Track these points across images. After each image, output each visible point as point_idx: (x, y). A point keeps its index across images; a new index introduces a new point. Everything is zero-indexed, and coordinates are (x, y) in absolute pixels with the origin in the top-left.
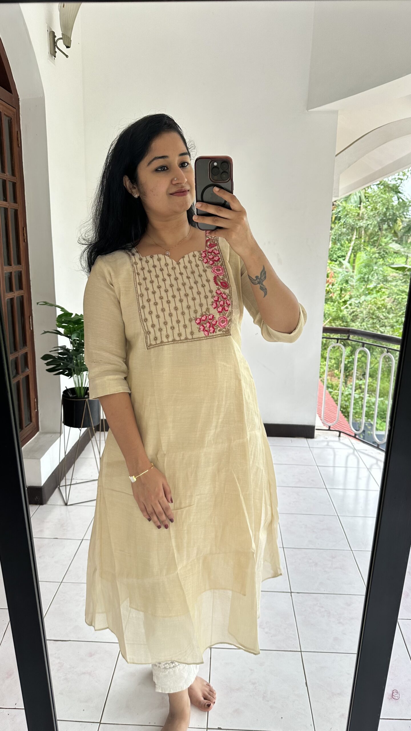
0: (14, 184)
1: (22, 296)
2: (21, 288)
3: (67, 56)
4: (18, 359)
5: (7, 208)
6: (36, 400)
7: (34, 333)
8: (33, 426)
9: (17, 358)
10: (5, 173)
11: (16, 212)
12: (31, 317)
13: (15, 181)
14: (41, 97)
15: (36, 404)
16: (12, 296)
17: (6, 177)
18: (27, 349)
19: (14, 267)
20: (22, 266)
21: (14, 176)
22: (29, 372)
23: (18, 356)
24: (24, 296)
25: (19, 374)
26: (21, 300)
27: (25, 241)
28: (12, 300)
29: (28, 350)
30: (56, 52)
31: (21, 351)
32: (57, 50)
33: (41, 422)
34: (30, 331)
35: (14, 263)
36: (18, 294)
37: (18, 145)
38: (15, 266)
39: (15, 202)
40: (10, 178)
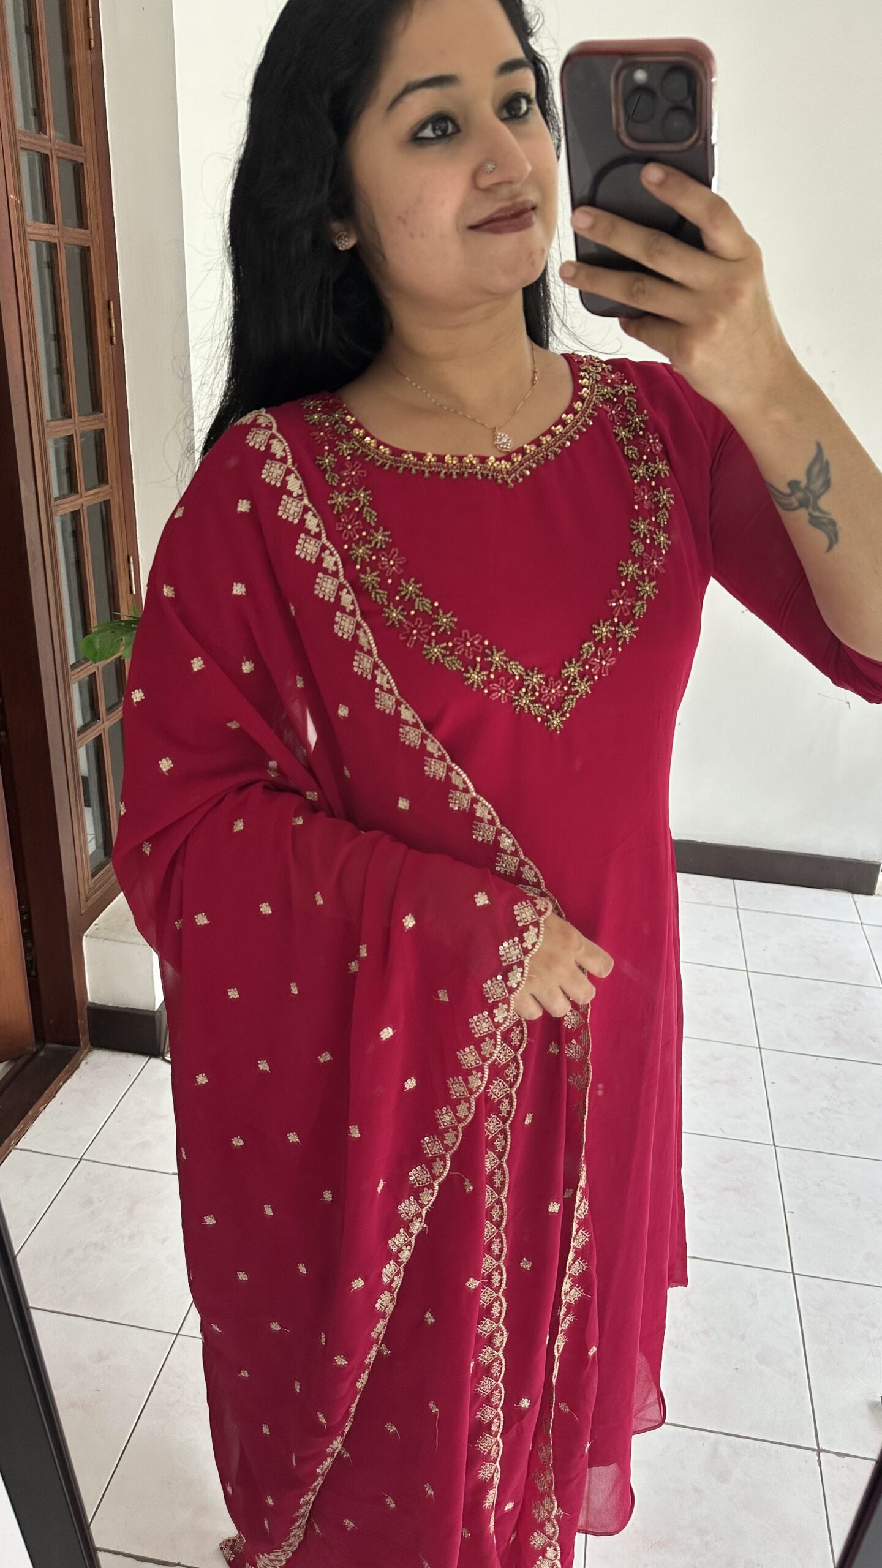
0: (78, 169)
1: (107, 503)
2: (102, 479)
4: (95, 677)
5: (55, 244)
9: (93, 677)
10: (45, 133)
11: (85, 252)
12: (132, 561)
13: (80, 160)
16: (76, 505)
17: (48, 145)
19: (77, 421)
20: (106, 417)
21: (75, 145)
24: (111, 502)
26: (104, 512)
27: (115, 342)
28: (76, 515)
34: (130, 596)
35: (79, 410)
36: (94, 499)
37: (90, 42)
38: (84, 419)
39: (82, 223)
40: (63, 149)
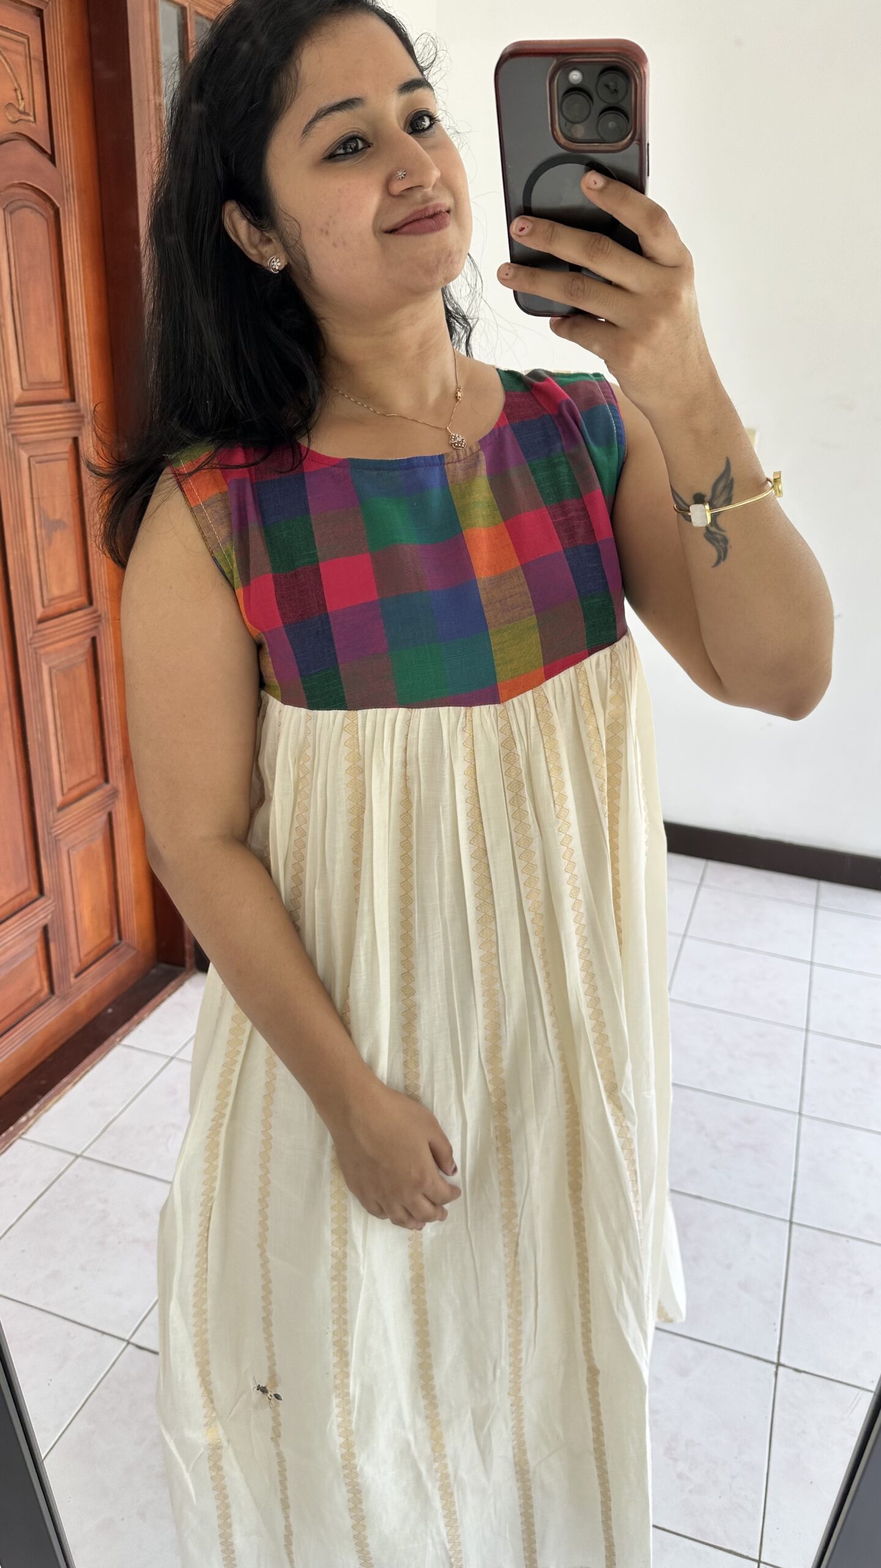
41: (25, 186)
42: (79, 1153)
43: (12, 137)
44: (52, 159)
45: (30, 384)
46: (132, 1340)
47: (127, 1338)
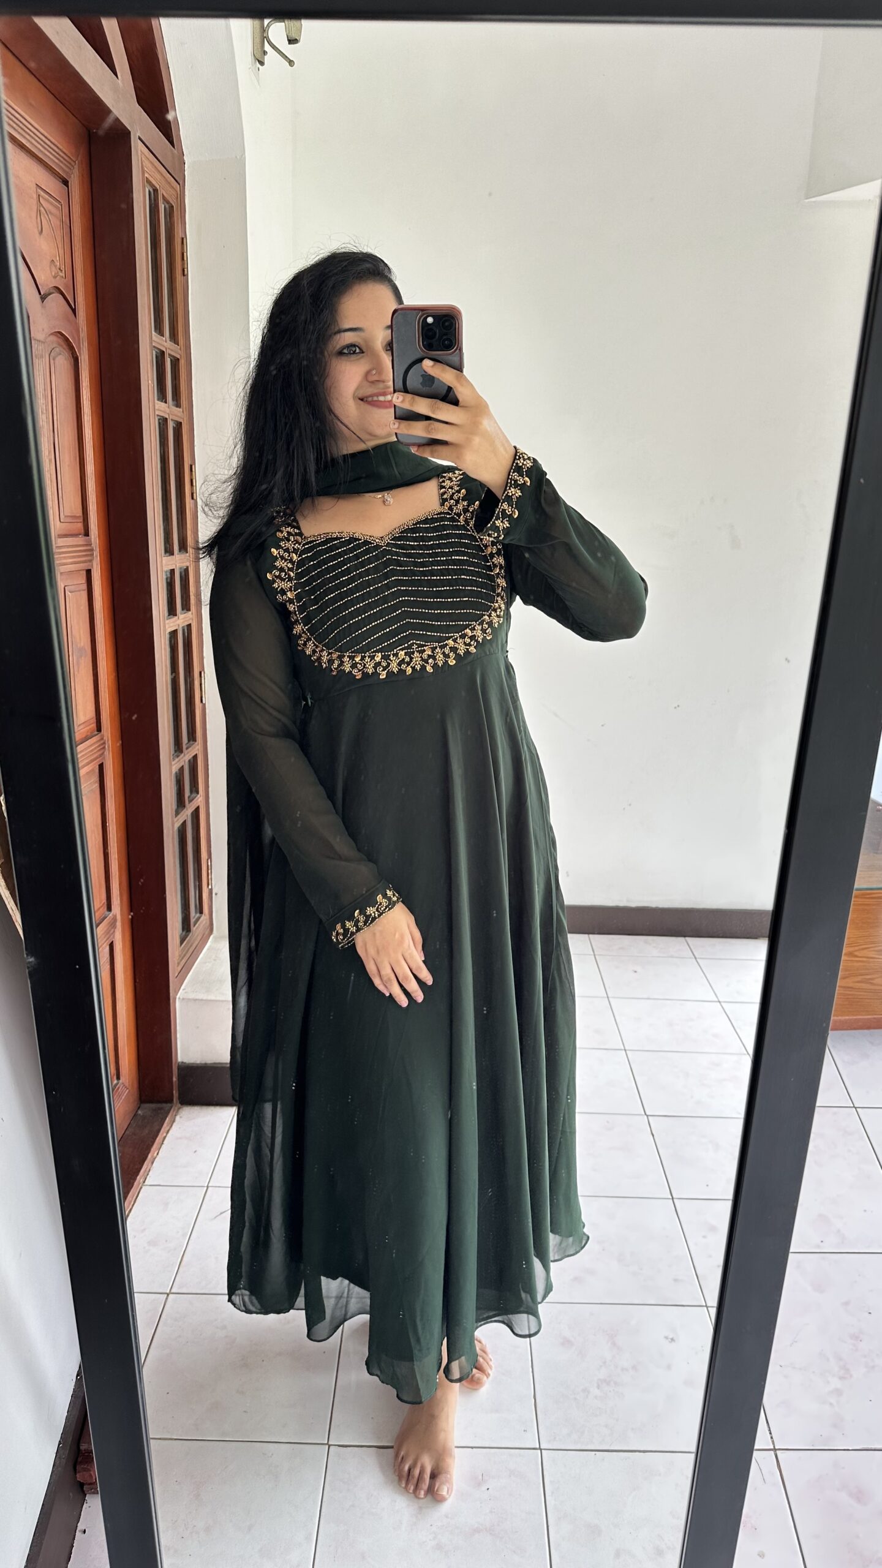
0: (175, 362)
1: (189, 626)
2: (186, 607)
3: (291, 63)
4: (182, 771)
5: (167, 419)
6: (209, 864)
7: (207, 711)
8: (204, 922)
9: (182, 769)
10: (162, 335)
11: (178, 426)
12: (202, 675)
13: (178, 357)
14: (236, 157)
15: (210, 871)
16: (175, 626)
17: (163, 343)
18: (196, 749)
19: (177, 559)
21: (175, 343)
22: (199, 800)
23: (182, 764)
24: (192, 624)
25: (184, 806)
26: (186, 634)
27: (194, 497)
28: (173, 634)
29: (198, 750)
30: (265, 53)
31: (188, 753)
32: (267, 47)
33: (217, 912)
34: (201, 705)
35: (176, 545)
36: (184, 622)
37: (183, 271)
38: (178, 556)
39: (178, 405)
40: (171, 348)
41: (59, 335)
42: (168, 1292)
43: (51, 291)
44: (74, 311)
45: (66, 516)
46: (330, 1443)
47: (326, 1442)
